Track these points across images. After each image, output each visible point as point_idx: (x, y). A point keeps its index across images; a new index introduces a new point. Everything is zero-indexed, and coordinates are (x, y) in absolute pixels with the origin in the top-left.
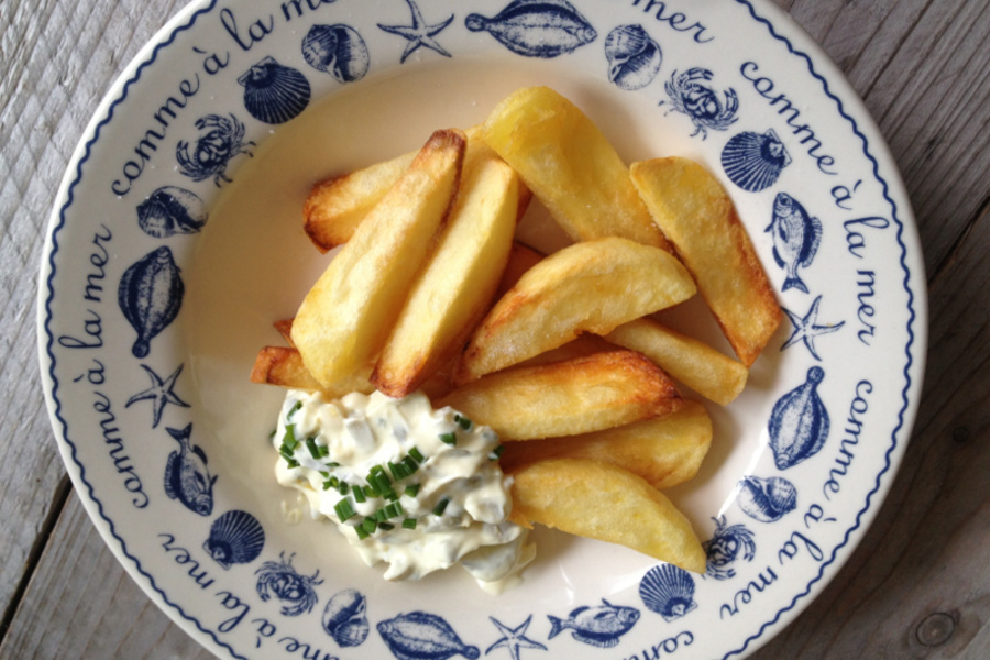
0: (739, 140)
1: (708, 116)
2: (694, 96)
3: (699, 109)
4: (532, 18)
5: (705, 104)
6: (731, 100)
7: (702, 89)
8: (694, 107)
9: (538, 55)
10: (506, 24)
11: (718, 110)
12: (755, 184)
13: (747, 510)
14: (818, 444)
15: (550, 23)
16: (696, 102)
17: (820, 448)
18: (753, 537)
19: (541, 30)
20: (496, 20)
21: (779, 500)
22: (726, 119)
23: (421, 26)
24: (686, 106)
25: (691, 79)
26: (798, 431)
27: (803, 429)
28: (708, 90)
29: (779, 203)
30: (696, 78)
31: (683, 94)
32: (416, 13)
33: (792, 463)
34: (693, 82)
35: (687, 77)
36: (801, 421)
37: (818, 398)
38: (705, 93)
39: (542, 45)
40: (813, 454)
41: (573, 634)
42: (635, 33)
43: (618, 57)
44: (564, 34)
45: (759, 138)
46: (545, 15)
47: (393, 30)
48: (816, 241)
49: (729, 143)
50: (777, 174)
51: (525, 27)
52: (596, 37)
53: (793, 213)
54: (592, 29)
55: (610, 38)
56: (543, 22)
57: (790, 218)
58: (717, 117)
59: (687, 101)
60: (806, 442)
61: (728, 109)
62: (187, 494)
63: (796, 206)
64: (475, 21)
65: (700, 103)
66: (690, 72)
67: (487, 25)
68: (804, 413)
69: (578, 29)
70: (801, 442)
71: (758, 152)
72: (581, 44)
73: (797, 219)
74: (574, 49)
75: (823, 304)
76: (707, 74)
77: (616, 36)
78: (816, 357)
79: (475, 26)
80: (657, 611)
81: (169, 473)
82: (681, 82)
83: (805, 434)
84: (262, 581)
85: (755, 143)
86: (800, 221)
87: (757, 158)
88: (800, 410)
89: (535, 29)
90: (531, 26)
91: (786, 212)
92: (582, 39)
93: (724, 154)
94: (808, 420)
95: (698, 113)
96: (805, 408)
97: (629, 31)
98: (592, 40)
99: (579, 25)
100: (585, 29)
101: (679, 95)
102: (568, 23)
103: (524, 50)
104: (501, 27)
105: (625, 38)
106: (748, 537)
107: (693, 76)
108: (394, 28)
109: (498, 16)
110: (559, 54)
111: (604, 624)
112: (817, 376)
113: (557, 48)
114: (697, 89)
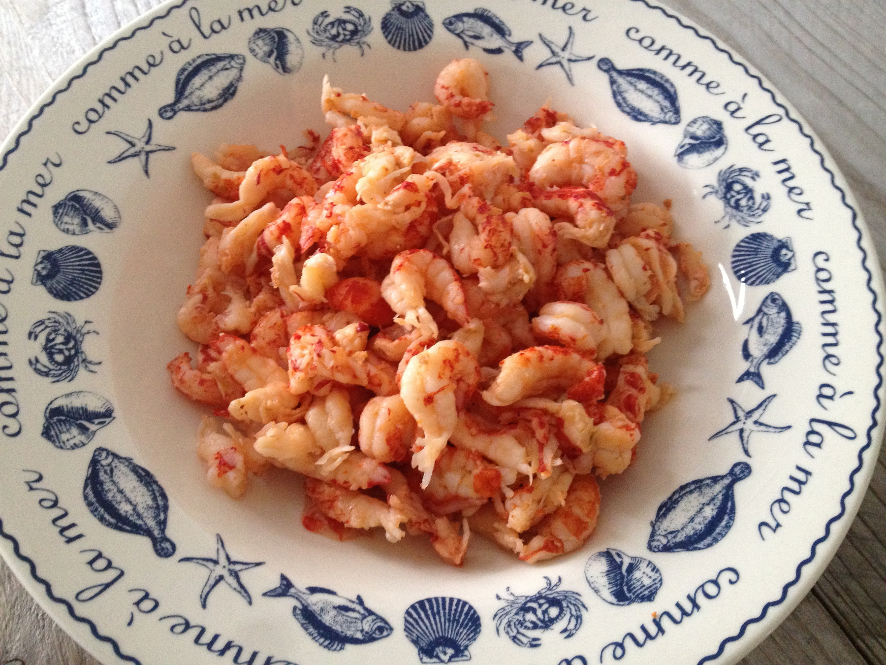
0: (386, 25)
1: (354, 33)
2: (334, 31)
3: (345, 35)
4: (197, 81)
5: (344, 29)
6: (353, 12)
7: (332, 24)
8: (341, 38)
9: (226, 100)
10: (186, 97)
11: (355, 24)
12: (426, 35)
13: (707, 163)
14: (667, 85)
15: (211, 74)
16: (339, 34)
17: (672, 85)
18: (736, 167)
19: (210, 83)
20: (178, 100)
21: (708, 133)
22: (365, 23)
23: (136, 141)
24: (337, 42)
25: (320, 25)
26: (650, 97)
27: (650, 92)
28: (336, 21)
29: (450, 27)
30: (322, 22)
31: (327, 38)
32: (125, 137)
33: (677, 111)
34: (323, 25)
35: (316, 27)
36: (642, 91)
37: (627, 70)
38: (336, 24)
39: (221, 91)
40: (675, 92)
41: (769, 363)
42: (262, 34)
43: (269, 56)
44: (225, 73)
45: (393, 12)
46: (203, 72)
47: (121, 158)
48: (494, 18)
49: (384, 33)
50: (427, 16)
51: (199, 89)
52: (244, 57)
53: (463, 22)
54: (237, 55)
55: (252, 51)
56: (206, 77)
57: (466, 26)
58: (360, 28)
59: (334, 38)
60: (662, 93)
61: (358, 18)
62: (349, 633)
63: (459, 17)
64: (166, 111)
65: (341, 31)
66: (315, 23)
67: (176, 108)
68: (635, 86)
69: (229, 62)
70: (660, 98)
71: (403, 19)
72: (241, 70)
73: (469, 22)
74: (241, 76)
75: (548, 36)
76: (324, 14)
77: (254, 46)
78: (589, 59)
79: (169, 114)
80: (778, 276)
81: (311, 630)
82: (317, 32)
83: (655, 92)
84: (512, 634)
85: (394, 17)
86: (472, 20)
87: (407, 22)
88: (632, 89)
89: (206, 85)
90: (202, 86)
91: (460, 26)
92: (239, 66)
93: (390, 42)
94: (642, 85)
95: (348, 37)
96: (631, 83)
97: (257, 36)
98: (244, 61)
99: (228, 60)
100: (233, 59)
101: (327, 40)
102: (220, 65)
103: (213, 104)
104: (185, 103)
105: (260, 42)
106: (734, 171)
107: (319, 22)
108: (119, 156)
109: (176, 97)
110: (236, 87)
111: (771, 330)
112: (606, 64)
113: (231, 85)
114: (329, 27)
